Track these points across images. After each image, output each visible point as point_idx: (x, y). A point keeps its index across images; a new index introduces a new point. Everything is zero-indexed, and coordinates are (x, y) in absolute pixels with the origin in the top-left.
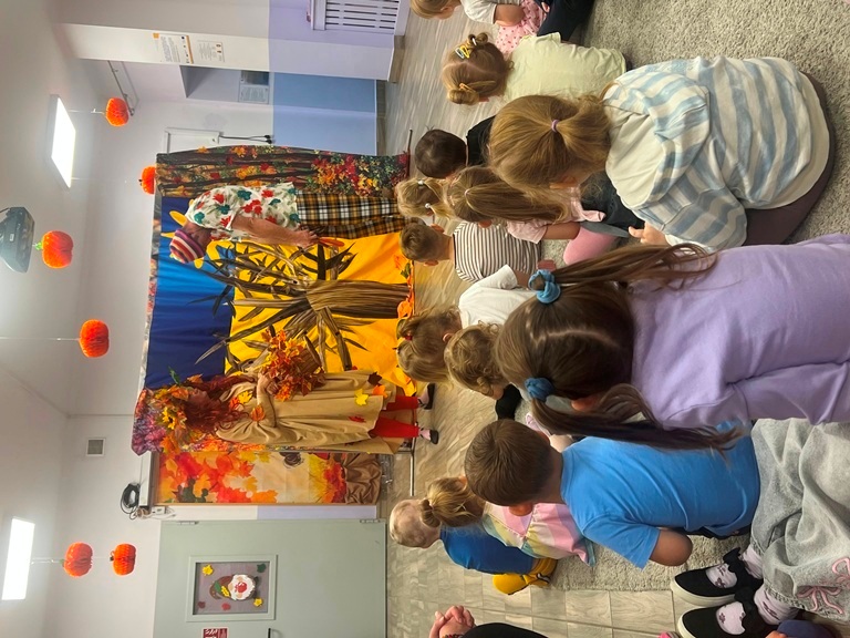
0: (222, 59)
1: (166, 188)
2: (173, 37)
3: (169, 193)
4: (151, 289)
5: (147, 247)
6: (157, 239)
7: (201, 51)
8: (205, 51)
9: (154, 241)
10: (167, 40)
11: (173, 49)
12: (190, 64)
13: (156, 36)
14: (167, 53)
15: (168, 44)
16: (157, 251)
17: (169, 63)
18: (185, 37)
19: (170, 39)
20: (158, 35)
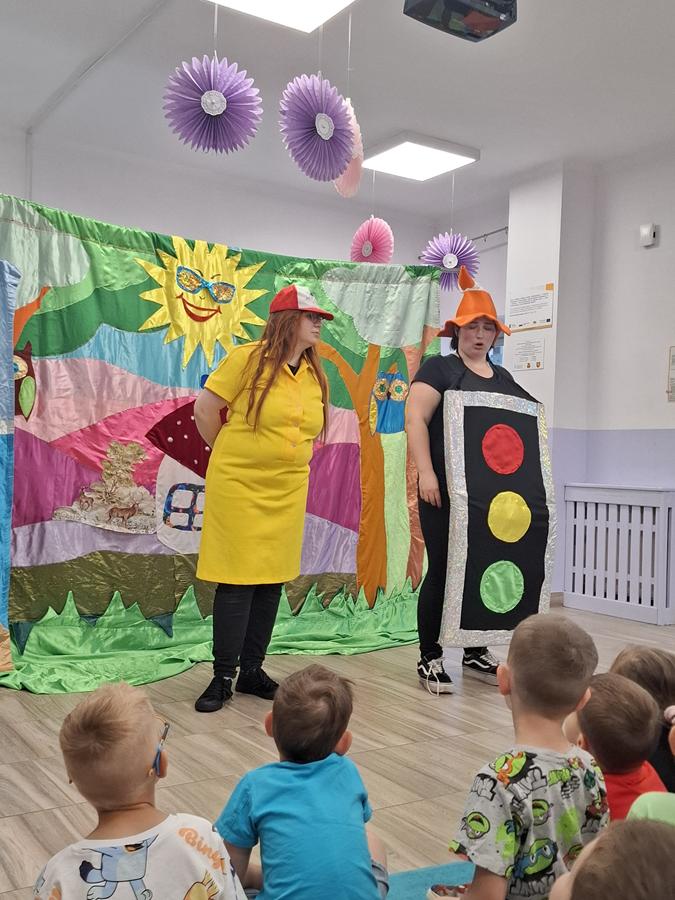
2: (550, 307)
7: (528, 343)
8: (528, 347)
10: (544, 300)
11: (531, 308)
14: (526, 300)
15: (538, 302)
18: (549, 323)
19: (545, 304)
20: (552, 289)
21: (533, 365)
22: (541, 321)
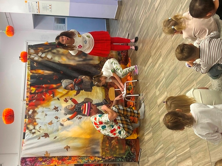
0: (51, 11)
2: (32, 2)
7: (43, 8)
12: (38, 13)
13: (26, 2)
14: (30, 8)
22: (37, 4)
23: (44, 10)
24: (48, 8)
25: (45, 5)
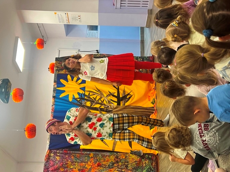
0: (80, 21)
1: (58, 70)
3: (60, 72)
4: (52, 110)
5: (51, 93)
6: (55, 90)
7: (72, 19)
8: (74, 18)
9: (54, 91)
10: (60, 15)
11: (62, 18)
12: (68, 24)
13: (55, 13)
14: (59, 19)
15: (60, 16)
16: (55, 95)
17: (60, 23)
18: (66, 14)
19: (61, 14)
20: (56, 13)
21: (79, 17)
22: (66, 15)
23: (73, 21)
24: (77, 18)
25: (74, 16)
